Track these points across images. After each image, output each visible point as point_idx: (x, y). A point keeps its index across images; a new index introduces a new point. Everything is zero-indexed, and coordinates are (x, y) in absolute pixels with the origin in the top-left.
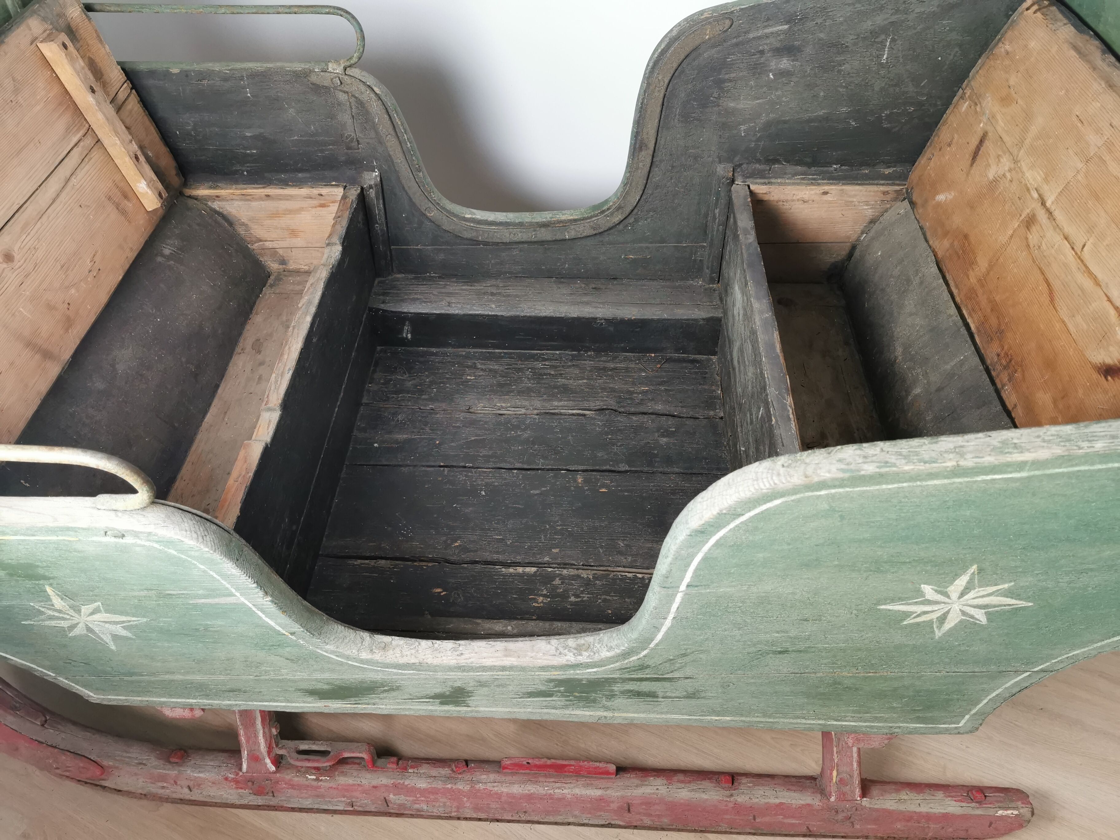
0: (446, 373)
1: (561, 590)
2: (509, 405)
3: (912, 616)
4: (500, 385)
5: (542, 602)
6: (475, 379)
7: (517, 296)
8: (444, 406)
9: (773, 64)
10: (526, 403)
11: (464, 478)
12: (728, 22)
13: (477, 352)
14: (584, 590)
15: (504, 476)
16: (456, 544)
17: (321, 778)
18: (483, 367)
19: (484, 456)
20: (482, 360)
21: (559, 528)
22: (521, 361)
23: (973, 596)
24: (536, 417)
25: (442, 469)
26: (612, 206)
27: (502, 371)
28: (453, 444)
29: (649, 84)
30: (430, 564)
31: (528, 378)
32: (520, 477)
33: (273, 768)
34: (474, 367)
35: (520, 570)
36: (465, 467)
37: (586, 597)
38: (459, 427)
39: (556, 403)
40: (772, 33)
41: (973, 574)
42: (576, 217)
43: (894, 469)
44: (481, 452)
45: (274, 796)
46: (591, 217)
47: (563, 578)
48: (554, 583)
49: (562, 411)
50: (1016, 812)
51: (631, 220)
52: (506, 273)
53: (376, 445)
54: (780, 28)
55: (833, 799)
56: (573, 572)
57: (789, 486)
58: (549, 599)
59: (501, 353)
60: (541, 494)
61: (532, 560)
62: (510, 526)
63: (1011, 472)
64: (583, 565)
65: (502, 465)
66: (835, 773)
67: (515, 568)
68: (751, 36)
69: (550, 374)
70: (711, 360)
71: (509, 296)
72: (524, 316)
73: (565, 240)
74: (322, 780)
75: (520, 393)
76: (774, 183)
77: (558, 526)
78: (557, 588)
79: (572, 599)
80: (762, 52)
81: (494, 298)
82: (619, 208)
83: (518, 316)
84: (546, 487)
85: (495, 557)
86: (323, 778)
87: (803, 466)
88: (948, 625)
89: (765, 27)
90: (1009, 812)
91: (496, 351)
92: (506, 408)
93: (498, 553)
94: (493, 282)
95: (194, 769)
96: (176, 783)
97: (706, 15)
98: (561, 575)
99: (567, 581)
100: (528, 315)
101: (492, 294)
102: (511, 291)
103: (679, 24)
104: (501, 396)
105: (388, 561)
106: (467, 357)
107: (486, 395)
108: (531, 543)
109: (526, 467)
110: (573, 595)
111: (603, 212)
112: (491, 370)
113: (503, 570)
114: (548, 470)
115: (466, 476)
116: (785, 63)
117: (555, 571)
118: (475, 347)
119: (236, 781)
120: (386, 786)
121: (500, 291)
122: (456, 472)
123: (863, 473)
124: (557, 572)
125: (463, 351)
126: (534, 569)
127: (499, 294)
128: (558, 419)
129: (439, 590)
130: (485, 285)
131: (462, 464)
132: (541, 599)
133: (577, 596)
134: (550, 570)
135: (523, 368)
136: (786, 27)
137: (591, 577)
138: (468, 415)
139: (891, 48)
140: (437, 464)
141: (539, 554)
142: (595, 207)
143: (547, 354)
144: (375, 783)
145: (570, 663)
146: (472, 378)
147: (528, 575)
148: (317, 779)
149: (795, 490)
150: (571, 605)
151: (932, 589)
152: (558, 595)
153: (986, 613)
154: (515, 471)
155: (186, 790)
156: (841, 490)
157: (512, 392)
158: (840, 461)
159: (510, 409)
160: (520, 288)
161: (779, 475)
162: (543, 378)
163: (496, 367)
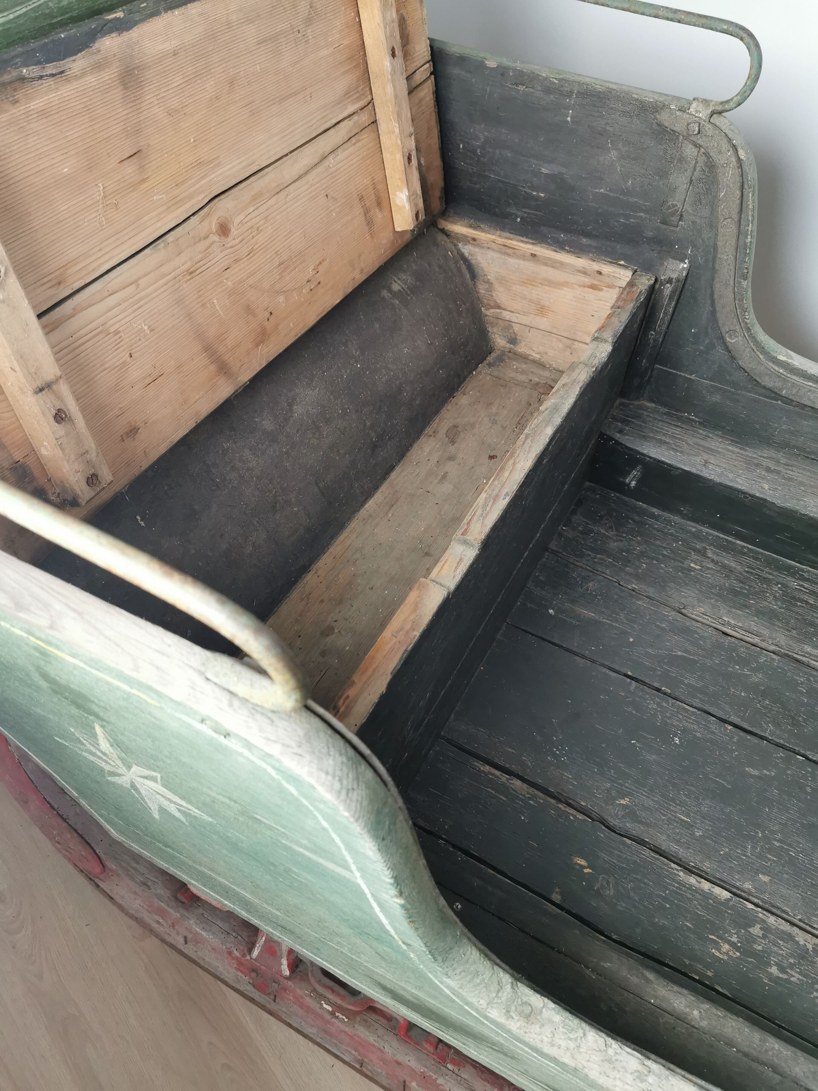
0: (665, 548)
1: (760, 948)
2: (740, 624)
4: (733, 591)
5: (727, 954)
6: (701, 570)
7: (802, 484)
8: (651, 592)
10: (766, 632)
11: (655, 707)
13: (712, 535)
14: (794, 964)
15: (713, 727)
16: (623, 802)
17: (337, 1014)
18: (716, 558)
19: (689, 685)
20: (715, 546)
21: (776, 843)
22: (771, 568)
24: (775, 657)
25: (629, 680)
27: (741, 573)
28: (650, 651)
30: (580, 817)
31: (775, 597)
32: (735, 740)
33: (287, 972)
34: (703, 553)
35: (706, 886)
36: (658, 690)
37: (796, 977)
38: (663, 629)
39: (808, 649)
44: (686, 678)
45: (275, 1001)
47: (766, 929)
48: (751, 930)
49: (812, 662)
52: (795, 447)
53: (551, 611)
56: (786, 927)
58: (738, 954)
59: (744, 547)
60: (760, 778)
61: (725, 876)
62: (704, 809)
64: (800, 920)
65: (711, 710)
67: (699, 879)
69: (807, 603)
71: (790, 479)
72: (804, 515)
74: (337, 1017)
75: (760, 613)
77: (775, 839)
78: (755, 941)
79: (774, 970)
81: (770, 476)
83: (795, 512)
84: (770, 771)
85: (674, 848)
86: (341, 1016)
91: (738, 542)
92: (733, 627)
93: (678, 842)
94: (772, 453)
95: (198, 921)
96: (173, 926)
98: (764, 921)
99: (772, 937)
100: (812, 515)
101: (768, 470)
102: (796, 474)
104: (731, 607)
105: (525, 786)
106: (697, 536)
107: (711, 598)
108: (730, 850)
109: (745, 725)
110: (777, 964)
112: (724, 566)
113: (681, 874)
114: (778, 745)
115: (659, 705)
117: (757, 912)
118: (713, 526)
119: (240, 963)
120: (412, 1070)
121: (779, 469)
122: (647, 693)
124: (760, 915)
125: (693, 527)
126: (725, 895)
127: (778, 473)
128: (806, 673)
129: (583, 863)
130: (760, 454)
131: (656, 685)
132: (726, 947)
133: (782, 969)
134: (750, 906)
135: (770, 580)
137: (810, 947)
138: (679, 617)
140: (624, 670)
141: (739, 872)
143: (808, 571)
144: (400, 1058)
146: (697, 567)
147: (716, 899)
148: (333, 1013)
150: (770, 980)
152: (754, 954)
154: (730, 727)
155: (181, 940)
157: (746, 607)
159: (739, 631)
160: (809, 474)
162: (796, 605)
163: (733, 564)
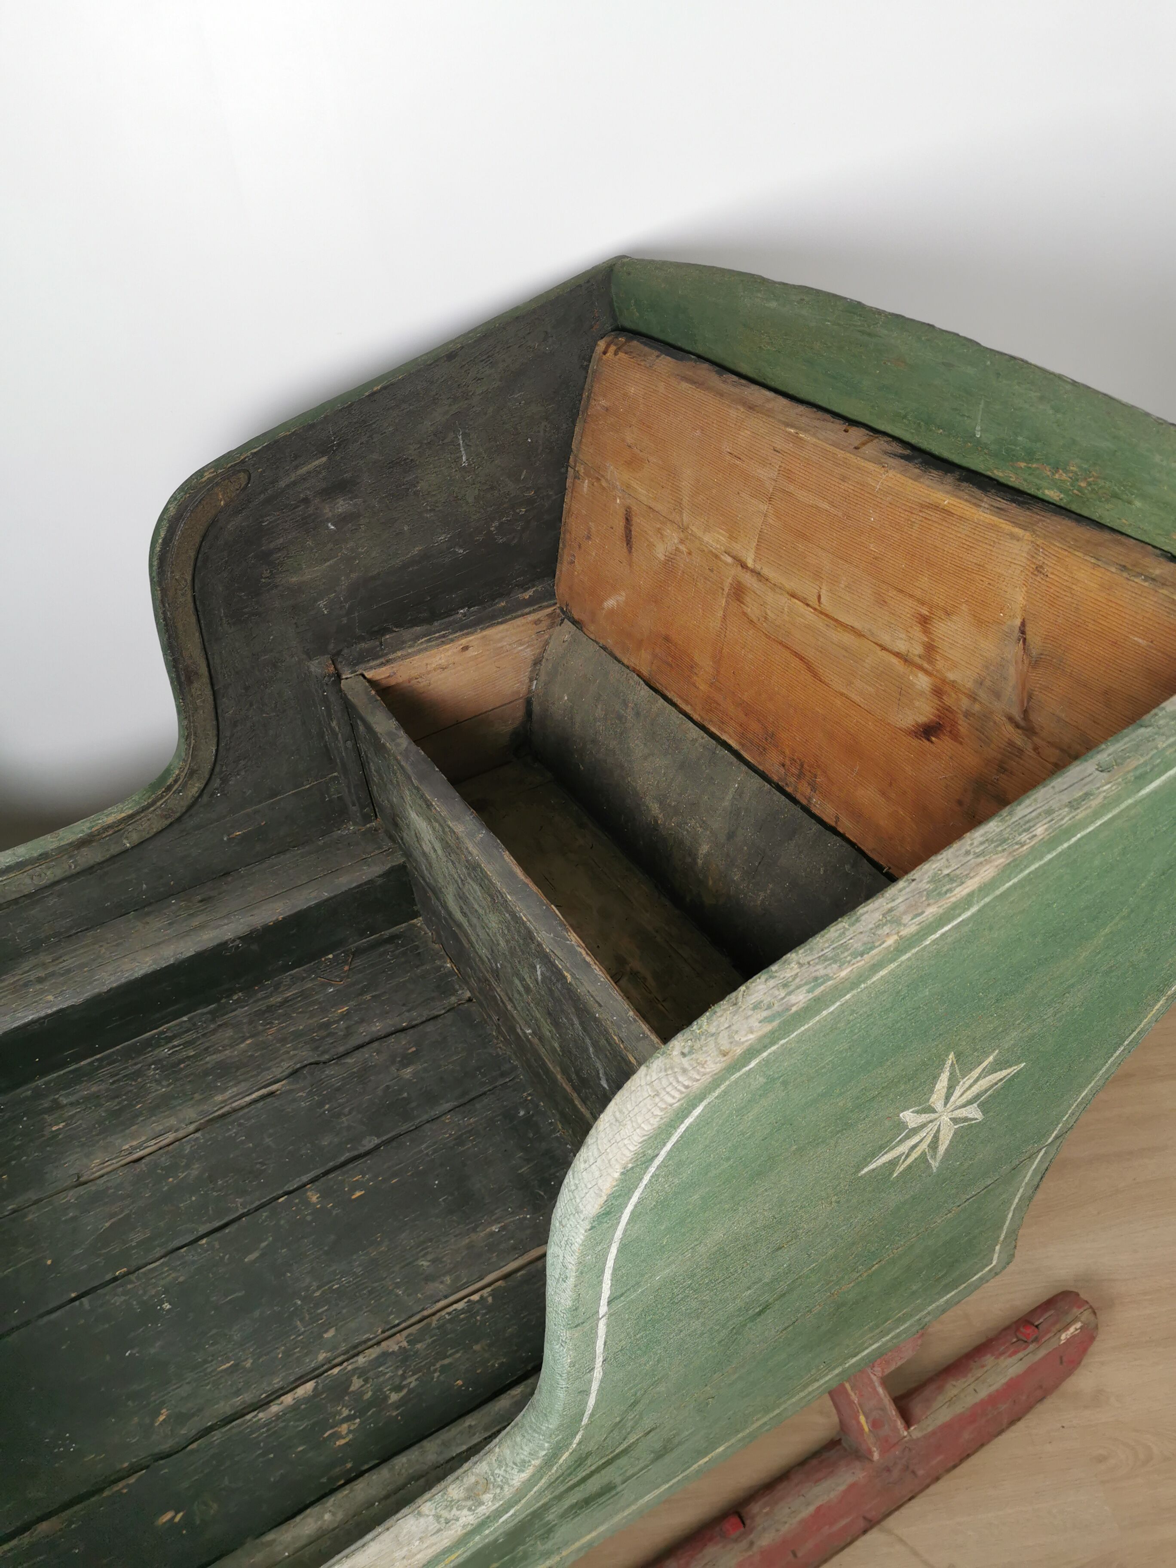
0: (13, 1139)
1: (370, 1394)
2: (143, 1138)
3: (901, 1161)
4: (115, 1114)
5: (350, 1432)
6: (67, 1125)
7: (82, 966)
8: (32, 1195)
9: (327, 511)
10: (173, 1121)
11: (123, 1298)
12: (242, 476)
13: (50, 1081)
14: (405, 1372)
15: (189, 1258)
16: (162, 1418)
18: (72, 1099)
19: (140, 1244)
20: (63, 1089)
21: (317, 1294)
22: (133, 1059)
23: (959, 1094)
24: (197, 1135)
25: (77, 1303)
26: (179, 775)
27: (107, 1090)
28: (78, 1252)
29: (164, 591)
30: (132, 1480)
31: (156, 1081)
32: (217, 1246)
34: (57, 1106)
35: (288, 1399)
36: (115, 1279)
37: (412, 1381)
38: (74, 1219)
39: (219, 1098)
40: (309, 472)
41: (952, 1064)
42: (131, 812)
43: (830, 983)
44: (132, 1240)
46: (154, 803)
47: (362, 1372)
48: (352, 1388)
49: (234, 1105)
50: (1078, 1325)
51: (216, 783)
52: (48, 938)
54: (317, 463)
55: (876, 1456)
56: (374, 1353)
57: (707, 1079)
58: (358, 1420)
59: (93, 1062)
60: (262, 1255)
61: (299, 1371)
62: (237, 1337)
63: (960, 915)
64: (383, 1332)
65: (176, 1243)
66: (862, 1419)
67: (278, 1401)
68: (282, 484)
69: (188, 1058)
70: (414, 925)
71: (69, 971)
72: (109, 991)
73: (127, 851)
75: (154, 1110)
76: (394, 660)
77: (314, 1292)
78: (362, 1393)
79: (394, 1397)
80: (306, 501)
81: (46, 986)
82: (192, 773)
83: (99, 995)
84: (266, 1239)
85: (238, 1401)
87: (711, 1041)
88: (942, 1148)
89: (296, 467)
90: (1072, 1329)
91: (82, 1063)
92: (140, 1147)
93: (237, 1393)
94: (32, 961)
97: (207, 475)
98: (357, 1368)
99: (371, 1374)
100: (115, 985)
101: (40, 980)
102: (69, 962)
103: (173, 498)
104: (122, 1131)
105: (54, 1519)
106: (38, 1095)
107: (98, 1142)
108: (284, 1345)
109: (217, 1224)
110: (391, 1390)
111: (169, 788)
112: (87, 1099)
113: (261, 1415)
114: (257, 1209)
115: (124, 1293)
116: (342, 506)
117: (345, 1368)
118: (43, 1074)
121: (51, 970)
122: (105, 1295)
123: (794, 1009)
124: (350, 1368)
125: (25, 1091)
126: (310, 1385)
127: (53, 974)
128: (234, 1122)
129: (168, 1516)
130: (20, 972)
131: (108, 1277)
132: (344, 1428)
133: (397, 1389)
134: (336, 1371)
135: (139, 1070)
136: (324, 459)
137: (405, 1344)
138: (81, 1190)
139: (467, 446)
140: (65, 1298)
141: (306, 1355)
142: (154, 787)
143: (168, 1029)
145: (469, 1528)
146: (61, 1125)
147: (307, 1400)
149: (716, 1081)
150: (397, 1408)
151: (913, 1112)
152: (370, 1404)
153: (978, 1106)
154: (204, 1241)
156: (774, 1048)
157: (137, 1116)
158: (756, 1007)
159: (149, 1144)
160: (82, 951)
161: (684, 1071)
162: (182, 1069)
163: (94, 1089)
